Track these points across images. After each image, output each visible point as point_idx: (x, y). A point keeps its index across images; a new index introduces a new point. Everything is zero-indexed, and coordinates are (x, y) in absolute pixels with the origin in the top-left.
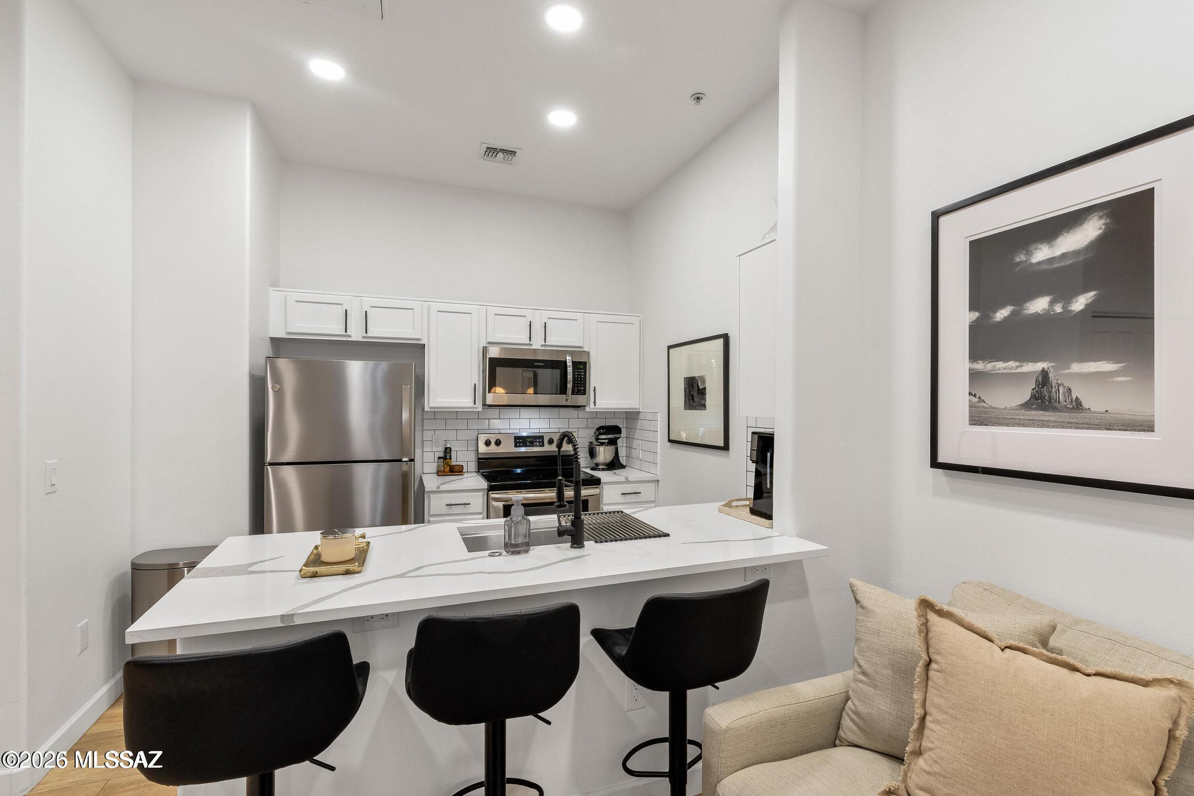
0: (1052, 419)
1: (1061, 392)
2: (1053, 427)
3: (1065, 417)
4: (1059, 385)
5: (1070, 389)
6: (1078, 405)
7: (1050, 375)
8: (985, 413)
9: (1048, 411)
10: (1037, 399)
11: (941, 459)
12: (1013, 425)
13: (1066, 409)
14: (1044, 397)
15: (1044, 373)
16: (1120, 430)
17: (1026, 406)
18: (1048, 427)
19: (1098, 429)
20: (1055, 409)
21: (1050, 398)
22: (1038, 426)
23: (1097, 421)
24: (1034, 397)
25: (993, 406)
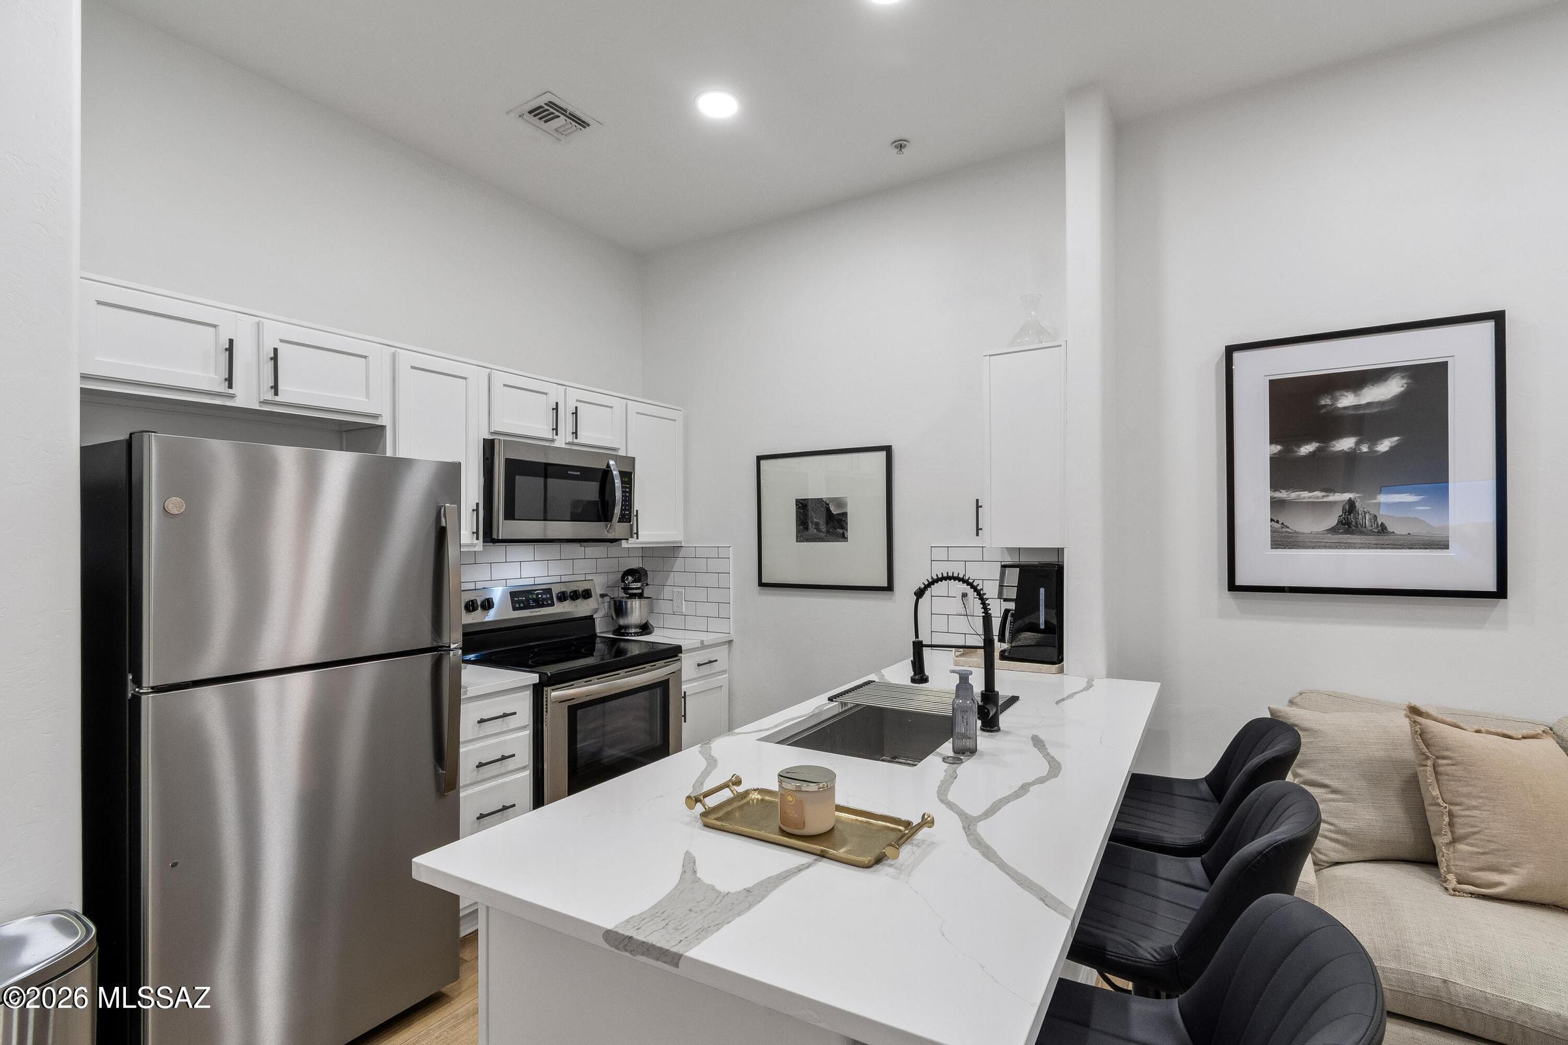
0: (1359, 541)
1: (1367, 518)
2: (1360, 548)
3: (1372, 539)
4: (1365, 513)
5: (1376, 516)
6: (1383, 529)
7: (1357, 504)
8: (1289, 537)
9: (1354, 534)
10: (1344, 524)
11: (1239, 581)
12: (1319, 547)
13: (1371, 533)
14: (1351, 523)
15: (1351, 503)
16: (1420, 548)
17: (1333, 530)
18: (1355, 548)
19: (1402, 548)
20: (1362, 533)
21: (1356, 523)
22: (1345, 548)
23: (1400, 542)
24: (1340, 522)
25: (1297, 530)
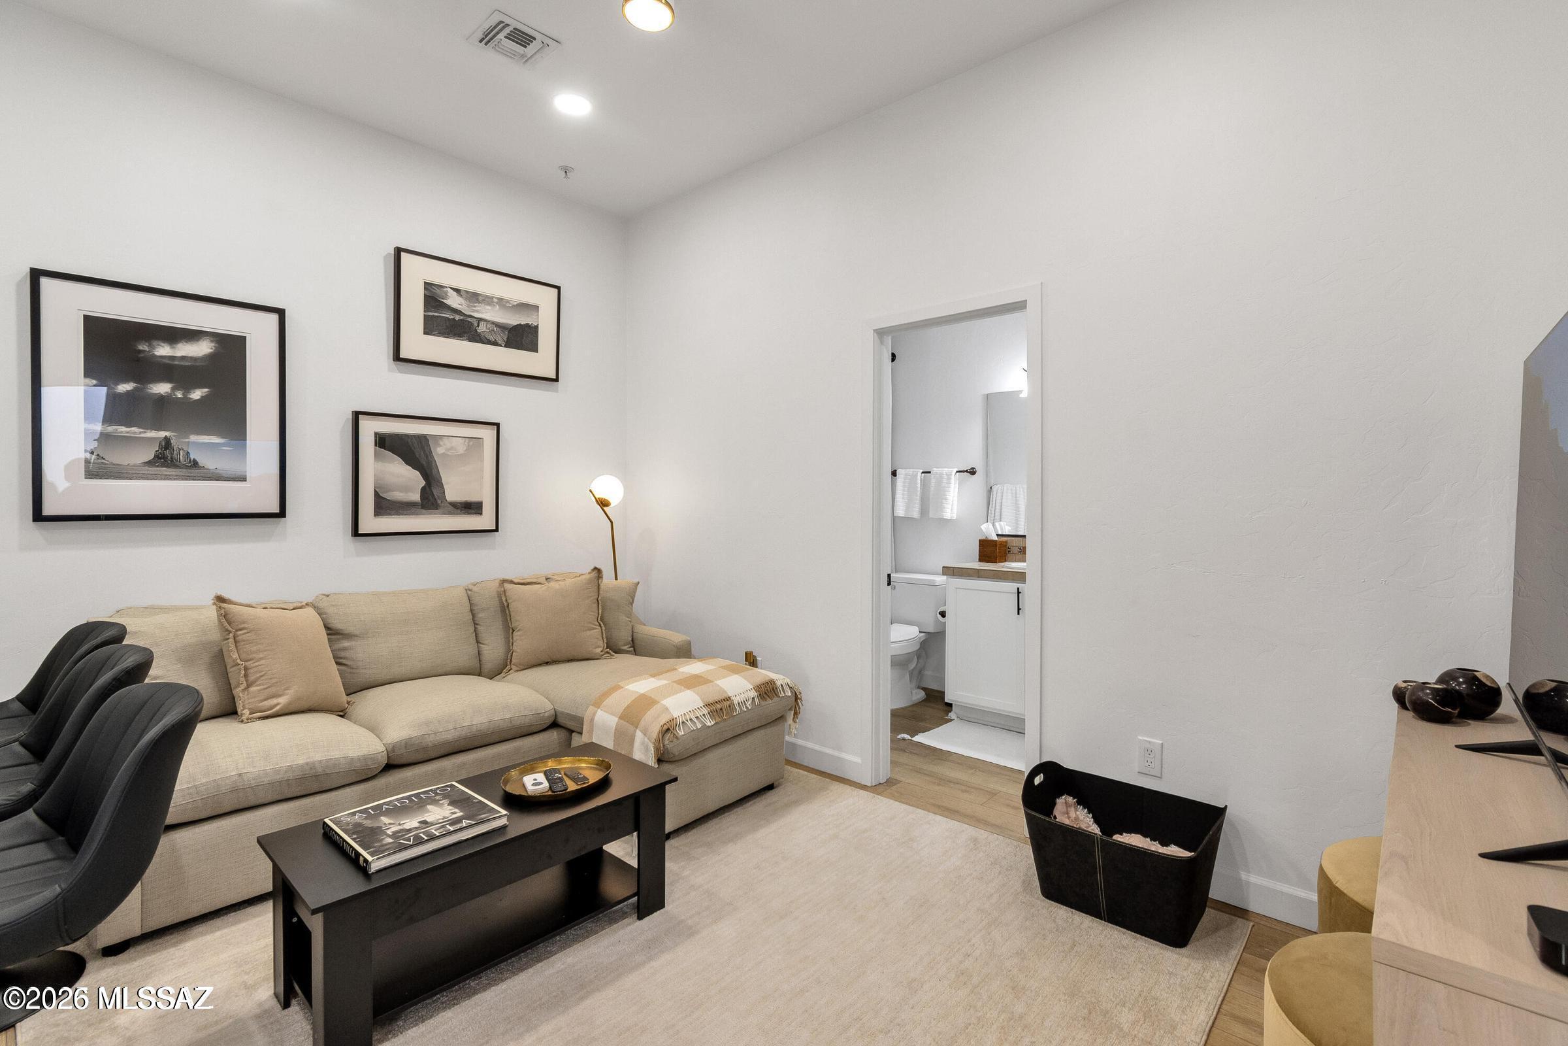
0: (174, 473)
1: (181, 454)
2: (175, 479)
3: (183, 472)
4: (180, 449)
5: (188, 453)
6: (195, 464)
7: (172, 442)
8: (105, 468)
9: (169, 467)
10: (161, 458)
11: (45, 512)
12: (137, 478)
13: (186, 467)
14: (167, 458)
15: (167, 441)
16: (225, 481)
17: (149, 463)
18: (170, 479)
19: (210, 480)
20: (176, 466)
21: (172, 458)
22: (161, 479)
23: (209, 476)
24: (157, 457)
25: (114, 462)
